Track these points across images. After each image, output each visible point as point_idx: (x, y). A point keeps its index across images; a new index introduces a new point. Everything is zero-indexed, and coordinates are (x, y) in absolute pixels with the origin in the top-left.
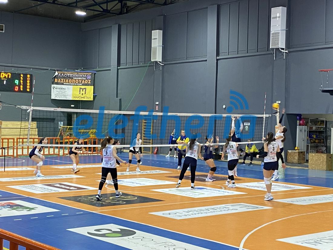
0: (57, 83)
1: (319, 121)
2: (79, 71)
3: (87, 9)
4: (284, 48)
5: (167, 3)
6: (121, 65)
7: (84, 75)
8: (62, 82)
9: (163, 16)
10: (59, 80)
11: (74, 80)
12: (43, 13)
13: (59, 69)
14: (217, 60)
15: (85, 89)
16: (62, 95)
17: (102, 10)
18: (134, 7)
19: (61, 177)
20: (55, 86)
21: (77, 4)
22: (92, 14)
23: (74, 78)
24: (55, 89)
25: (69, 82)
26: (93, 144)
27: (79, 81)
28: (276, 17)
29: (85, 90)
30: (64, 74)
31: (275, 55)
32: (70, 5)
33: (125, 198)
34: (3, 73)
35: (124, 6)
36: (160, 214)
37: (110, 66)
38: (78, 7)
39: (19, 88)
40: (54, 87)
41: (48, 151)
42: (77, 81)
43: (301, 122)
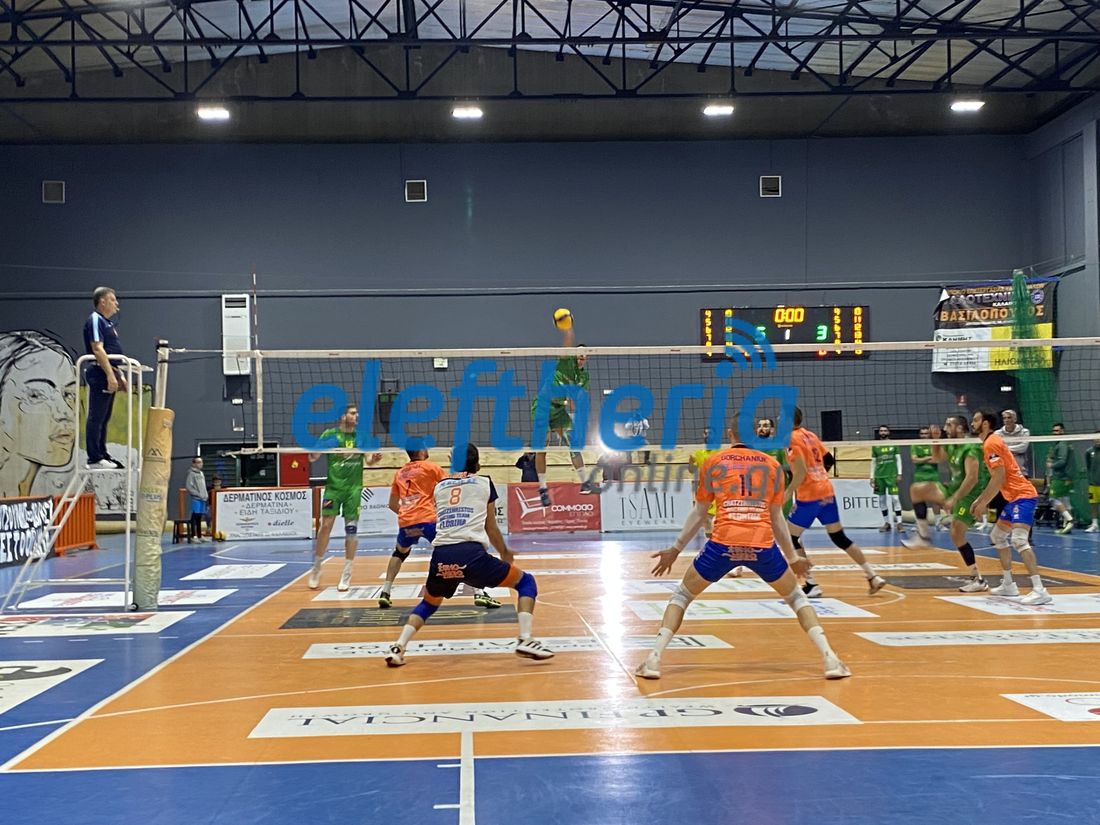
0: (947, 325)
8: (961, 319)
11: (996, 311)
13: (952, 282)
16: (962, 360)
20: (941, 332)
23: (994, 304)
25: (980, 319)
30: (966, 295)
34: (783, 311)
37: (1083, 256)
40: (939, 337)
42: (1004, 313)
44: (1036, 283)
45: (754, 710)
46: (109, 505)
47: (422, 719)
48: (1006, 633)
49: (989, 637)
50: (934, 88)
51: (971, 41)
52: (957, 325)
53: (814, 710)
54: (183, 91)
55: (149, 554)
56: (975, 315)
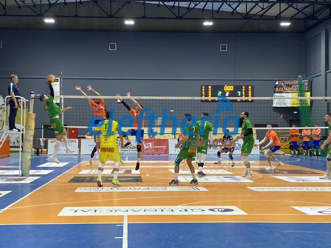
0: (278, 92)
6: (329, 69)
8: (282, 90)
11: (293, 88)
13: (279, 79)
16: (282, 103)
20: (276, 94)
23: (292, 86)
30: (284, 83)
34: (227, 87)
37: (320, 71)
40: (275, 96)
42: (295, 89)
44: (305, 80)
45: (214, 210)
46: (14, 143)
47: (112, 211)
48: (293, 188)
49: (288, 189)
50: (275, 18)
51: (287, 4)
52: (281, 92)
53: (233, 210)
54: (40, 13)
55: (27, 158)
56: (286, 89)
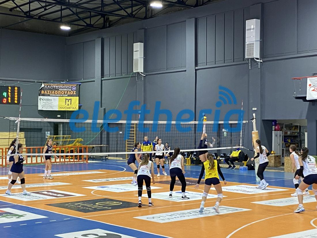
0: (43, 95)
1: (293, 126)
2: (64, 83)
3: (71, 24)
4: (258, 58)
5: (148, 17)
6: (105, 76)
7: (69, 87)
9: (143, 30)
10: (46, 91)
11: (60, 92)
12: (29, 28)
13: (45, 81)
14: (196, 70)
15: (71, 99)
16: (48, 106)
17: (86, 25)
18: (116, 21)
19: (49, 184)
21: (61, 20)
22: (77, 29)
24: (42, 100)
25: (55, 94)
26: (80, 153)
27: (64, 92)
28: (250, 29)
29: (71, 101)
30: (50, 86)
31: (250, 65)
32: (55, 21)
33: (111, 203)
35: (106, 20)
36: (144, 218)
37: (94, 78)
38: (63, 23)
39: (7, 100)
40: (41, 99)
41: (36, 160)
43: (276, 127)
44: (73, 84)
52: (47, 95)
